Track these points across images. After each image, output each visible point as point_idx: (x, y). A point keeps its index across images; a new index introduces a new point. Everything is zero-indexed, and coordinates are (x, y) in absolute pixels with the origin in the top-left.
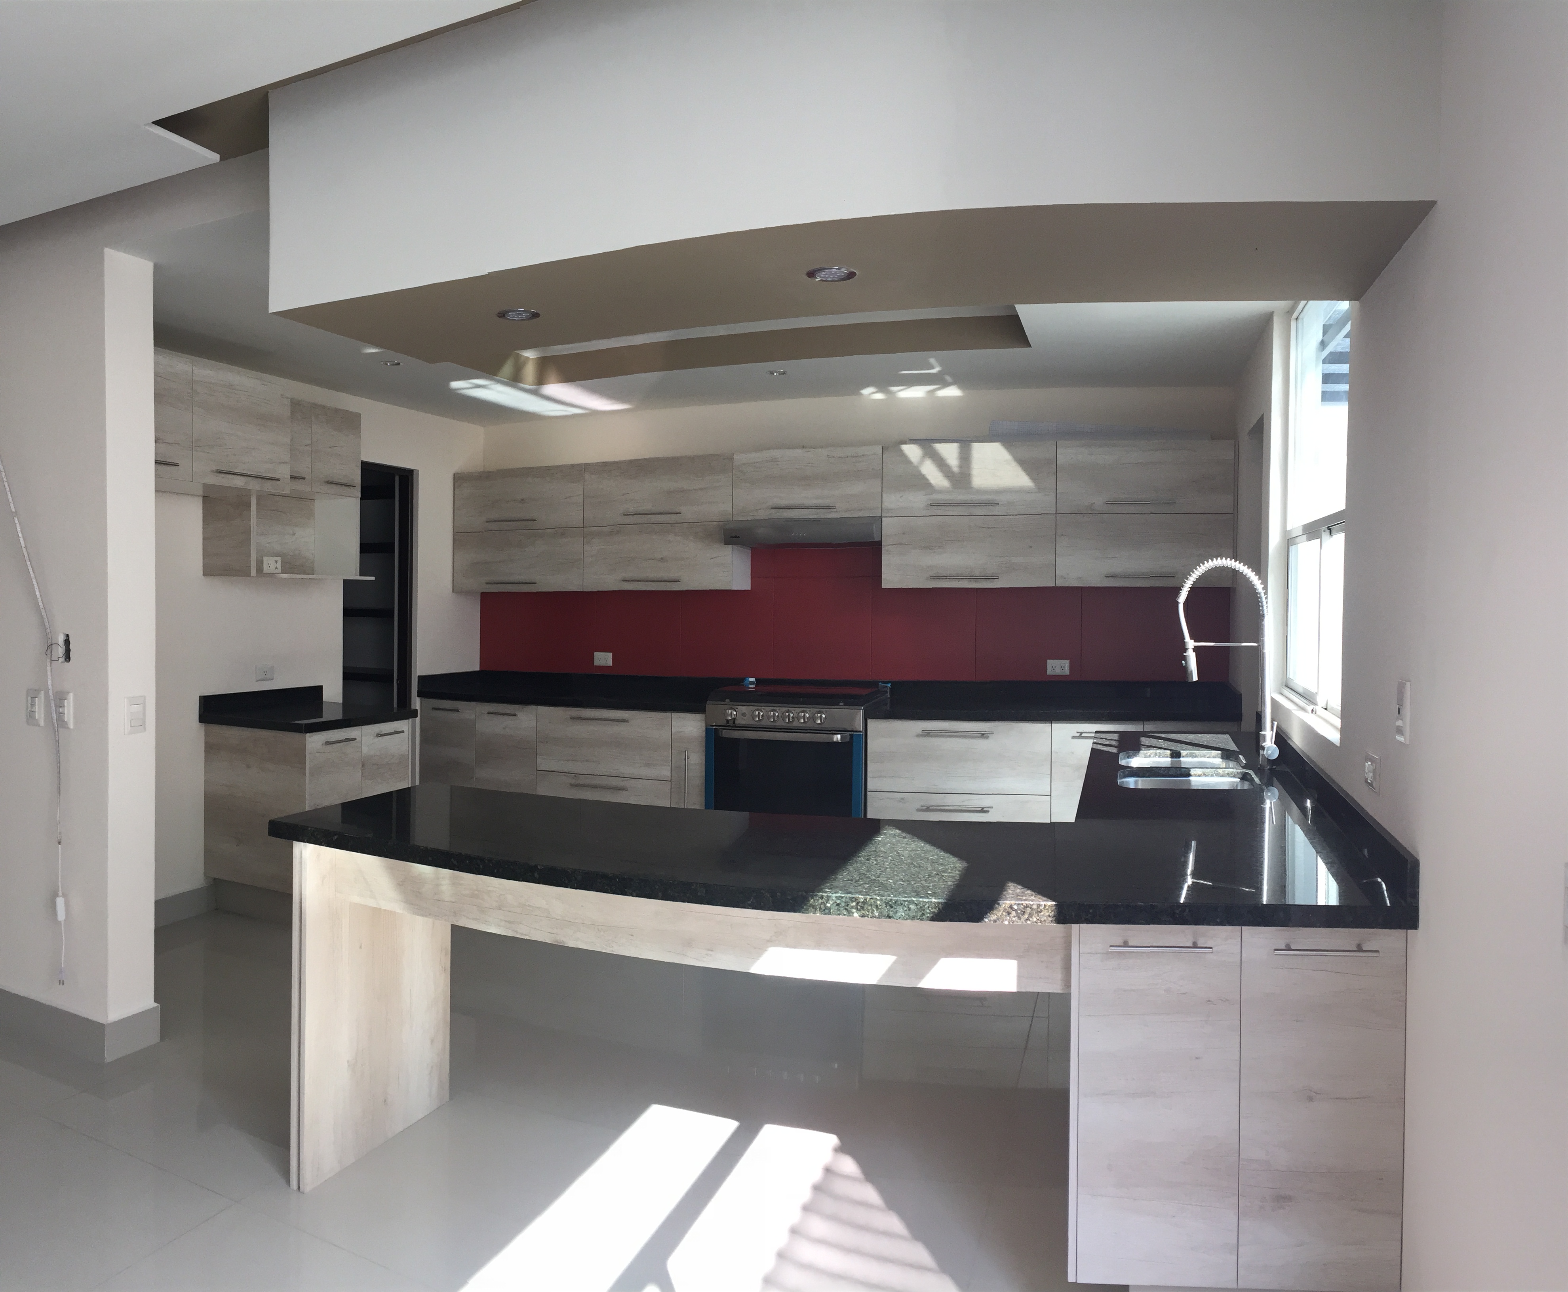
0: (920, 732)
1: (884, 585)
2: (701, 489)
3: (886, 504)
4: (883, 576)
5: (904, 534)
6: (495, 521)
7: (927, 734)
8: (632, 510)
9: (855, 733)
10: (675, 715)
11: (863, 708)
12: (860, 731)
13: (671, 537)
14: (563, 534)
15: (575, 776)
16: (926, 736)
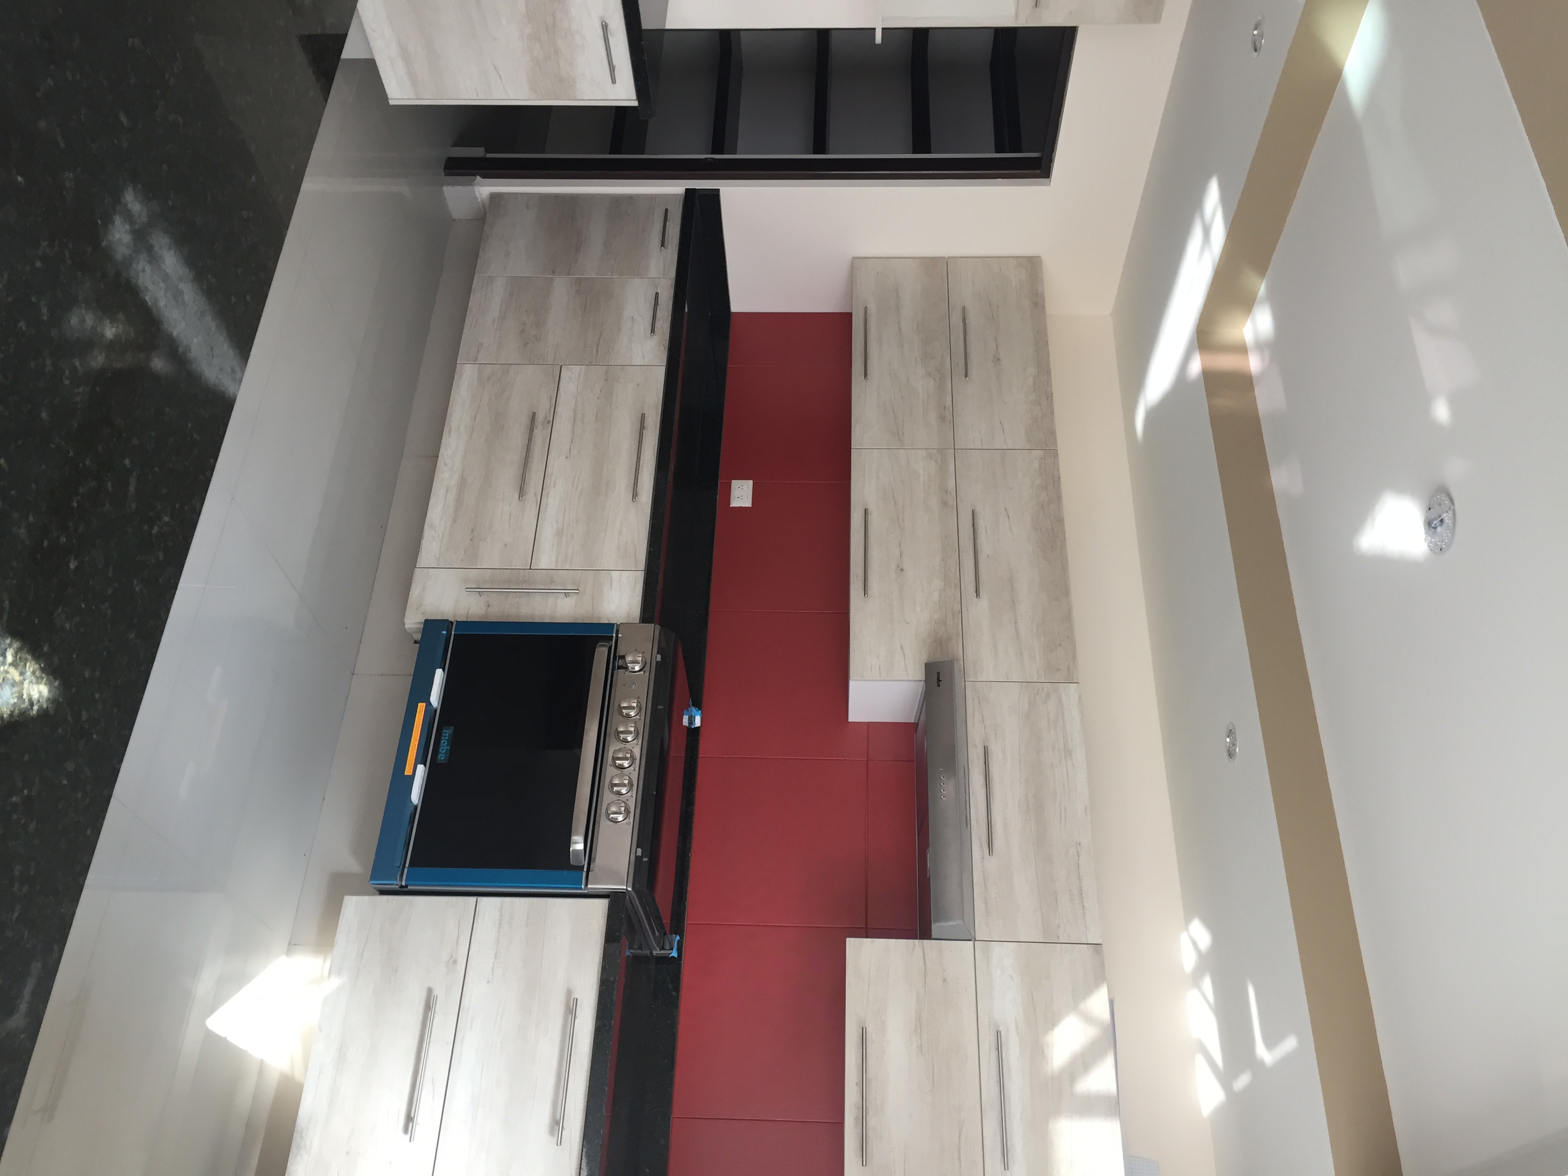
0: (575, 995)
1: (851, 943)
2: (1017, 632)
3: (997, 949)
4: (867, 941)
5: (945, 980)
6: (964, 320)
7: (571, 1010)
8: (981, 523)
9: (584, 874)
10: (640, 576)
11: (630, 889)
12: (587, 885)
13: (938, 583)
14: (942, 418)
15: (549, 422)
16: (567, 1006)
